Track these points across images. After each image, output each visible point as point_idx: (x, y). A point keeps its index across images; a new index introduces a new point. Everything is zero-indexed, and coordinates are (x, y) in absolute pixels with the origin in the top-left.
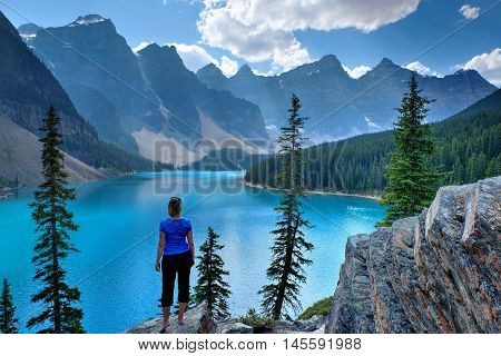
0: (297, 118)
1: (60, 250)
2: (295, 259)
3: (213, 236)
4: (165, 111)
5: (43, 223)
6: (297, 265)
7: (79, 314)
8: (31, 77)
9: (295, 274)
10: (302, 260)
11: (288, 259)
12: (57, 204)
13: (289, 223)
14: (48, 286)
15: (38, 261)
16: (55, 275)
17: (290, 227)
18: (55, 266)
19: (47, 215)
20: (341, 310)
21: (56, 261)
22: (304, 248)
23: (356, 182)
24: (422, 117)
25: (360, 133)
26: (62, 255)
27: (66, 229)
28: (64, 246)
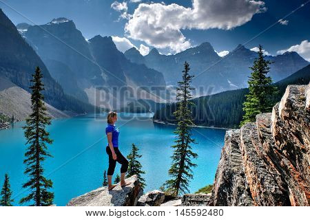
0: (187, 76)
1: (41, 156)
2: (186, 164)
3: (135, 149)
4: (105, 77)
5: (31, 139)
6: (187, 168)
7: (51, 196)
8: (23, 55)
9: (186, 173)
10: (191, 164)
11: (182, 164)
12: (39, 127)
13: (182, 141)
14: (33, 178)
15: (27, 162)
16: (37, 171)
17: (183, 143)
18: (38, 166)
19: (33, 134)
20: (224, 172)
21: (38, 163)
22: (192, 157)
23: (223, 120)
24: (266, 72)
25: (225, 90)
26: (42, 159)
27: (45, 142)
28: (43, 153)
